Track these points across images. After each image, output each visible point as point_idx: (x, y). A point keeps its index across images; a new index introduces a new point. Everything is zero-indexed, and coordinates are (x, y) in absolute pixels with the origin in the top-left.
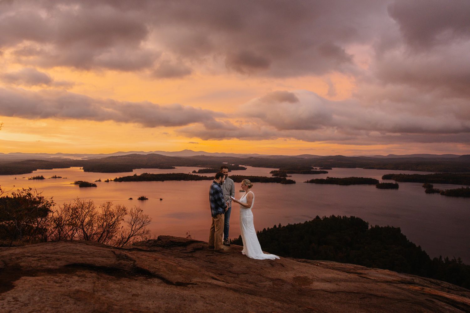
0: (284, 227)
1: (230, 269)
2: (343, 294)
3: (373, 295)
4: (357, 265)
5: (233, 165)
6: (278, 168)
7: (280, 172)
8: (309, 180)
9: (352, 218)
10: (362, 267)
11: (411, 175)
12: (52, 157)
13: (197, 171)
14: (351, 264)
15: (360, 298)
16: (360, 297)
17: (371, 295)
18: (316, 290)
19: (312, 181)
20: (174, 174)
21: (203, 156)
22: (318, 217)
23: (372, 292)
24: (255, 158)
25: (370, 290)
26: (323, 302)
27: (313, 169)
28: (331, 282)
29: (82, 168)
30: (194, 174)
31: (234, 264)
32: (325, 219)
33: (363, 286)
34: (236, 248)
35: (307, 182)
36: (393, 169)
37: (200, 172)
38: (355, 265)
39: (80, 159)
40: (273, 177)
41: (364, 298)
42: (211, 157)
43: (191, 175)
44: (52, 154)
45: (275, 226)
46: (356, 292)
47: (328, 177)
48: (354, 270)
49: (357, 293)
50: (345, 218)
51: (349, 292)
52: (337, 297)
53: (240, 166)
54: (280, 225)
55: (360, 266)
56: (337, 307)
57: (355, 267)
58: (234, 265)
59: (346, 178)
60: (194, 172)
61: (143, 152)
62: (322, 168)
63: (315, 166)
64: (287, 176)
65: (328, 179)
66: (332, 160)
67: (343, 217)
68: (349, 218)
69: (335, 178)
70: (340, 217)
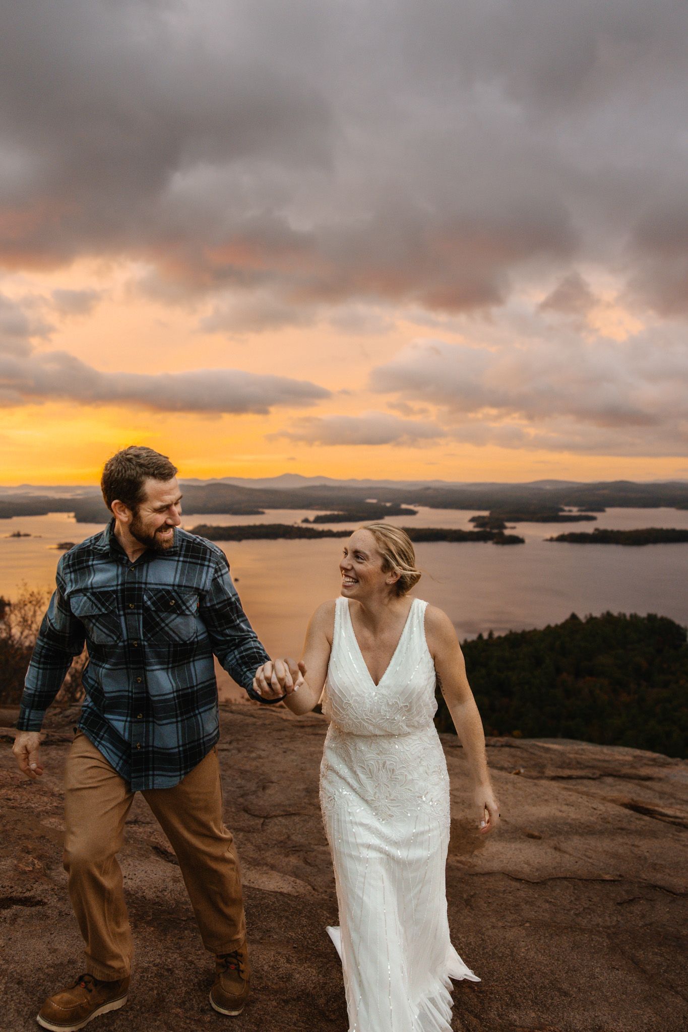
0: (499, 638)
1: (254, 797)
2: (568, 887)
3: (660, 888)
4: (643, 751)
5: (388, 505)
6: (485, 509)
7: (489, 518)
8: (555, 535)
9: (651, 618)
10: (656, 755)
12: (11, 492)
13: (312, 518)
14: (626, 749)
15: (619, 904)
16: (619, 900)
17: (655, 887)
18: (484, 874)
19: (562, 539)
20: (262, 527)
21: (325, 487)
22: (574, 617)
23: (658, 878)
24: (436, 490)
25: (654, 867)
26: (493, 927)
27: (564, 511)
28: (540, 838)
29: (72, 514)
30: (305, 525)
31: (274, 778)
32: (591, 619)
33: (635, 850)
34: (305, 723)
35: (551, 540)
37: (319, 520)
38: (638, 752)
39: (67, 496)
40: (477, 530)
41: (631, 900)
42: (340, 488)
43: (299, 529)
44: (11, 488)
45: (480, 636)
46: (607, 877)
47: (595, 529)
48: (633, 767)
49: (611, 881)
50: (634, 617)
51: (586, 880)
52: (547, 901)
53: (404, 506)
54: (491, 634)
55: (649, 754)
56: (532, 954)
57: (635, 757)
58: (272, 782)
59: (636, 531)
60: (306, 521)
61: (196, 480)
62: (584, 508)
63: (568, 505)
64: (505, 528)
65: (597, 532)
66: (606, 492)
67: (631, 616)
68: (644, 619)
69: (612, 532)
70: (624, 615)
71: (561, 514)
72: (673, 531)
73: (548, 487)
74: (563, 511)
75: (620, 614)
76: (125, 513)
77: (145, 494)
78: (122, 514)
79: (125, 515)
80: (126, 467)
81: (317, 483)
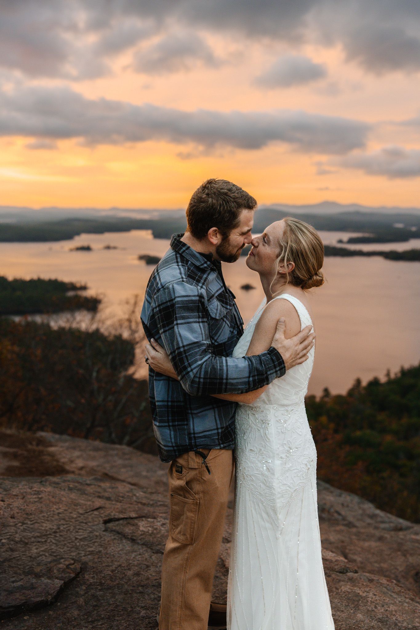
12: (103, 213)
21: (357, 213)
30: (339, 246)
39: (146, 217)
42: (372, 214)
43: (334, 248)
44: (104, 210)
60: (340, 241)
76: (217, 237)
77: (240, 221)
78: (214, 237)
79: (216, 239)
80: (226, 200)
81: (351, 209)
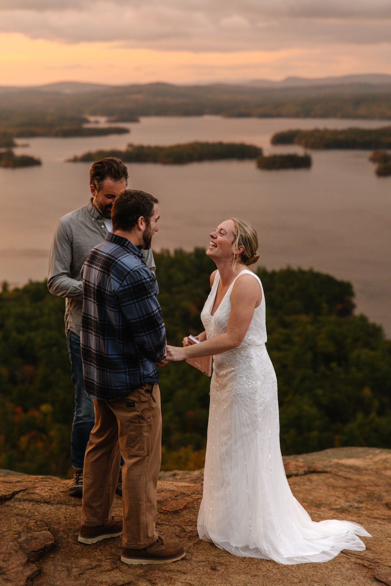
0: (17, 290)
11: (343, 132)
27: (89, 121)
35: (75, 160)
36: (297, 115)
47: (130, 145)
50: (179, 252)
54: (5, 287)
59: (178, 147)
62: (113, 118)
63: (94, 113)
64: (15, 145)
65: (130, 149)
66: (138, 97)
67: (176, 252)
68: (190, 254)
69: (149, 148)
70: (168, 252)
71: (86, 126)
72: (220, 145)
73: (68, 91)
74: (87, 121)
75: (162, 250)
76: (142, 225)
